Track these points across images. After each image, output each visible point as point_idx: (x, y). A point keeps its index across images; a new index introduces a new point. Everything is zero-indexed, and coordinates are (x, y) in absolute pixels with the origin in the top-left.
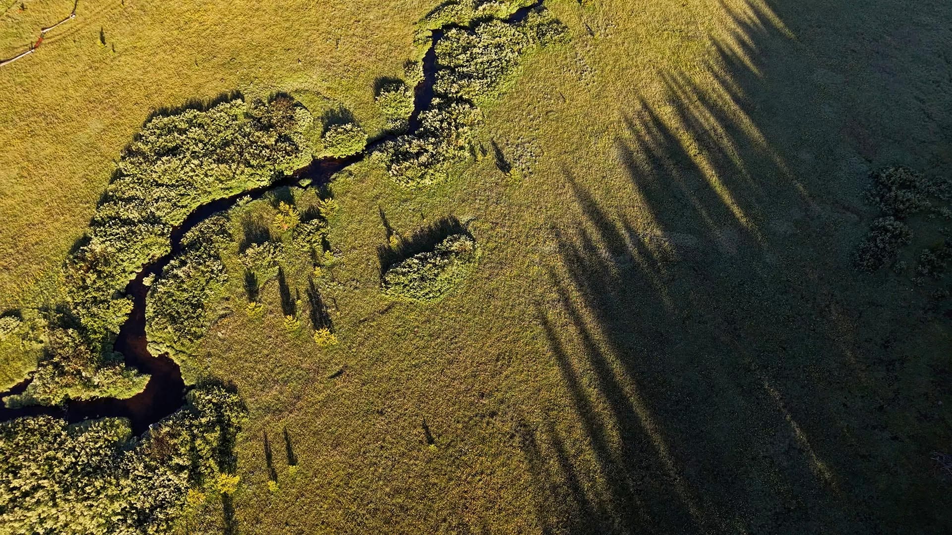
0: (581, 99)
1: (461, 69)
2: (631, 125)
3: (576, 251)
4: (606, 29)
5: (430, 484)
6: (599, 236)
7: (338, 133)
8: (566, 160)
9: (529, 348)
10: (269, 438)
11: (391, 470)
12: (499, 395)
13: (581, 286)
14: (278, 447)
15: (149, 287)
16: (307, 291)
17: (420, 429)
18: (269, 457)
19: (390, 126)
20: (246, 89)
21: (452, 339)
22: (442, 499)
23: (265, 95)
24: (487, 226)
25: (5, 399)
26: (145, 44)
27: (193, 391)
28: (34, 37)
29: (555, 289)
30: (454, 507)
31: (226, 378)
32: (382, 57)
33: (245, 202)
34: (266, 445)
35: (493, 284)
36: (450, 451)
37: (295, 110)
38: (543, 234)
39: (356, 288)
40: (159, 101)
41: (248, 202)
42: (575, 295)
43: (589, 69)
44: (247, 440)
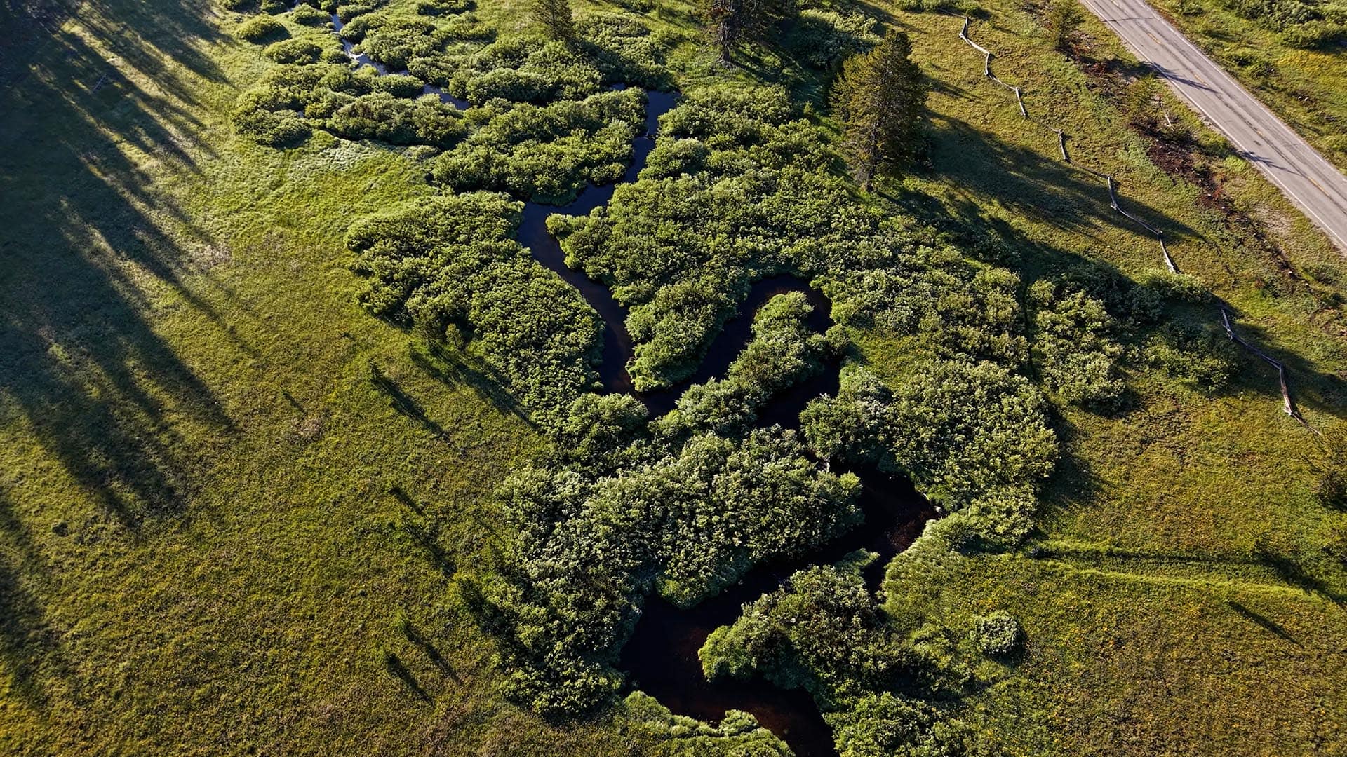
5: (152, 733)
10: (449, 680)
11: (226, 725)
14: (427, 675)
22: (127, 722)
25: (874, 555)
27: (617, 685)
30: (104, 719)
31: (580, 730)
34: (449, 669)
44: (485, 662)
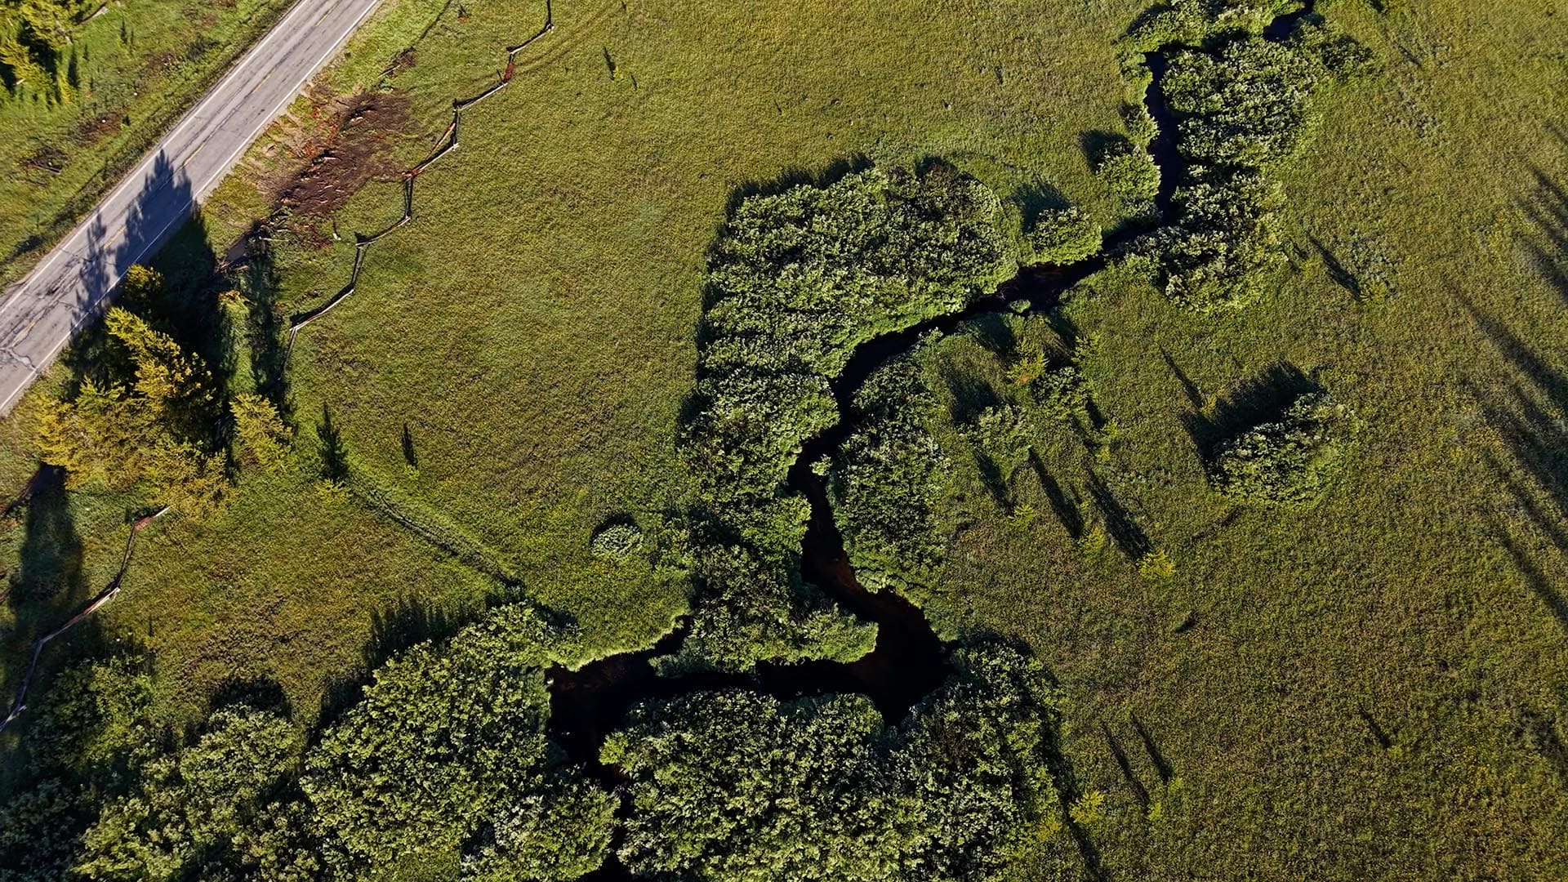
0: (1434, 167)
1: (1221, 118)
2: (1532, 214)
3: (1516, 422)
4: (1434, 53)
5: (1409, 810)
6: (1546, 397)
7: (1062, 224)
8: (1445, 269)
9: (1494, 585)
10: (1114, 731)
11: (1334, 788)
12: (1472, 664)
13: (1546, 481)
14: (1131, 745)
15: (825, 479)
16: (1087, 486)
17: (1357, 720)
18: (1123, 762)
19: (1131, 211)
20: (872, 152)
21: (1358, 570)
22: (1436, 835)
23: (908, 160)
24: (1351, 379)
25: (654, 662)
26: (684, 75)
27: (961, 652)
28: (500, 62)
29: (1503, 486)
30: (1461, 850)
31: (1006, 631)
32: (1078, 97)
33: (934, 338)
34: (1112, 743)
35: (1397, 478)
36: (1424, 755)
37: (968, 185)
38: (1451, 394)
39: (1167, 482)
40: (739, 171)
41: (939, 340)
42: (1541, 496)
43: (1430, 119)
44: (1076, 733)
